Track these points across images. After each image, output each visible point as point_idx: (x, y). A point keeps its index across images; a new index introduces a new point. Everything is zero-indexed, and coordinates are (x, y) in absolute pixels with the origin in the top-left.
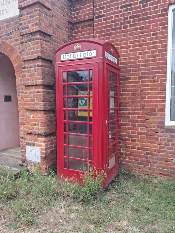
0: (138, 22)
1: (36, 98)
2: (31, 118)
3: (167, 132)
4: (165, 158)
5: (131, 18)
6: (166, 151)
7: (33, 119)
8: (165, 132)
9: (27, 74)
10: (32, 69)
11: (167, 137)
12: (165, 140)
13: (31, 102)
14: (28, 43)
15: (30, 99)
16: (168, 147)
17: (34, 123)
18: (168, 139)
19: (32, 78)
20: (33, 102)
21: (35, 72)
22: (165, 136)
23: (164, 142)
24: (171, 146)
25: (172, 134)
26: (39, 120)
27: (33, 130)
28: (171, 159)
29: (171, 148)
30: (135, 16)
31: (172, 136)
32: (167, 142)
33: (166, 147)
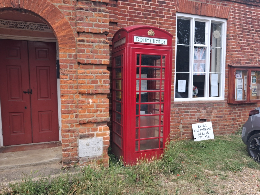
0: (156, 17)
1: (99, 80)
2: (91, 104)
3: (176, 106)
4: (174, 126)
5: (151, 11)
6: (175, 121)
7: (94, 105)
8: (175, 107)
9: (86, 49)
10: (95, 45)
11: (176, 110)
12: (174, 113)
13: (91, 84)
14: (91, 12)
15: (91, 80)
16: (177, 118)
17: (95, 109)
18: (176, 112)
19: (95, 56)
20: (94, 84)
21: (100, 48)
22: (174, 110)
23: (174, 114)
24: (178, 117)
25: (179, 108)
26: (103, 105)
27: (93, 118)
28: (178, 126)
29: (179, 118)
30: (154, 11)
31: (179, 109)
32: (176, 114)
33: (175, 118)
